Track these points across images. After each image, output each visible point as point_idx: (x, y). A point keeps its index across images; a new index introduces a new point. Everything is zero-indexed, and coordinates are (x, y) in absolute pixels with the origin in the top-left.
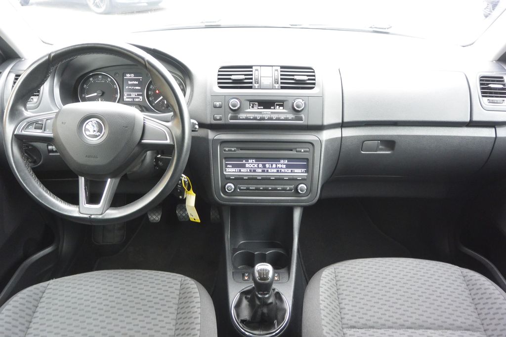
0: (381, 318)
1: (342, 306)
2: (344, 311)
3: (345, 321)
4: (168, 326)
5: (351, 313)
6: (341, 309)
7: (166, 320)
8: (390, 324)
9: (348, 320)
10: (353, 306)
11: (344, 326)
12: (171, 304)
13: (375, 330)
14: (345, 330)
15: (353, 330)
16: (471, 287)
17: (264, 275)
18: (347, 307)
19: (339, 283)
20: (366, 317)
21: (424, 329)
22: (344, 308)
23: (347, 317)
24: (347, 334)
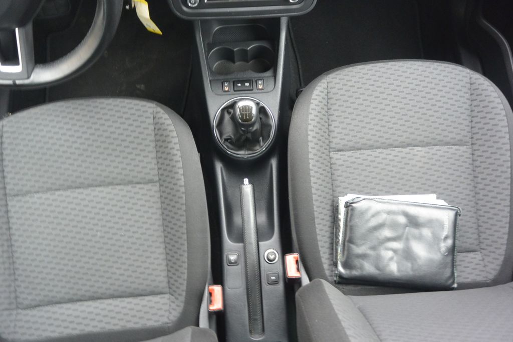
0: (370, 140)
1: (332, 128)
2: (332, 135)
3: (332, 145)
4: (149, 166)
5: (340, 136)
6: (330, 132)
7: (146, 160)
8: (378, 144)
9: (336, 144)
10: (343, 129)
11: (331, 150)
12: (147, 142)
13: (362, 151)
14: (331, 154)
15: (340, 153)
16: (474, 97)
17: (246, 116)
18: (337, 130)
19: (331, 101)
20: (354, 139)
21: (412, 147)
22: (334, 131)
23: (335, 141)
24: (333, 158)
